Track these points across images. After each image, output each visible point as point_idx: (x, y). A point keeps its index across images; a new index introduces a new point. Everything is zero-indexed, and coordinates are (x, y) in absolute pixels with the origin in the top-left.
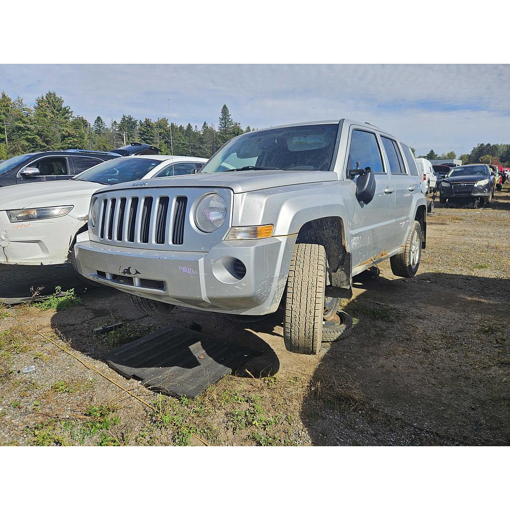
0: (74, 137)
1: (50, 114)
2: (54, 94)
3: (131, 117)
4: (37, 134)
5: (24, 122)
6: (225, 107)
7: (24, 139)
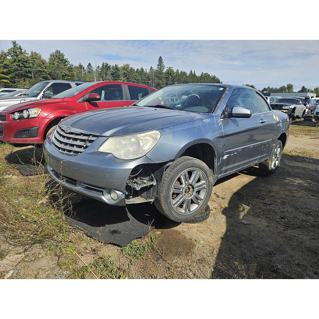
0: (68, 76)
1: (56, 63)
2: (59, 51)
3: (108, 63)
4: (49, 74)
5: (42, 68)
6: (160, 57)
7: (41, 77)
